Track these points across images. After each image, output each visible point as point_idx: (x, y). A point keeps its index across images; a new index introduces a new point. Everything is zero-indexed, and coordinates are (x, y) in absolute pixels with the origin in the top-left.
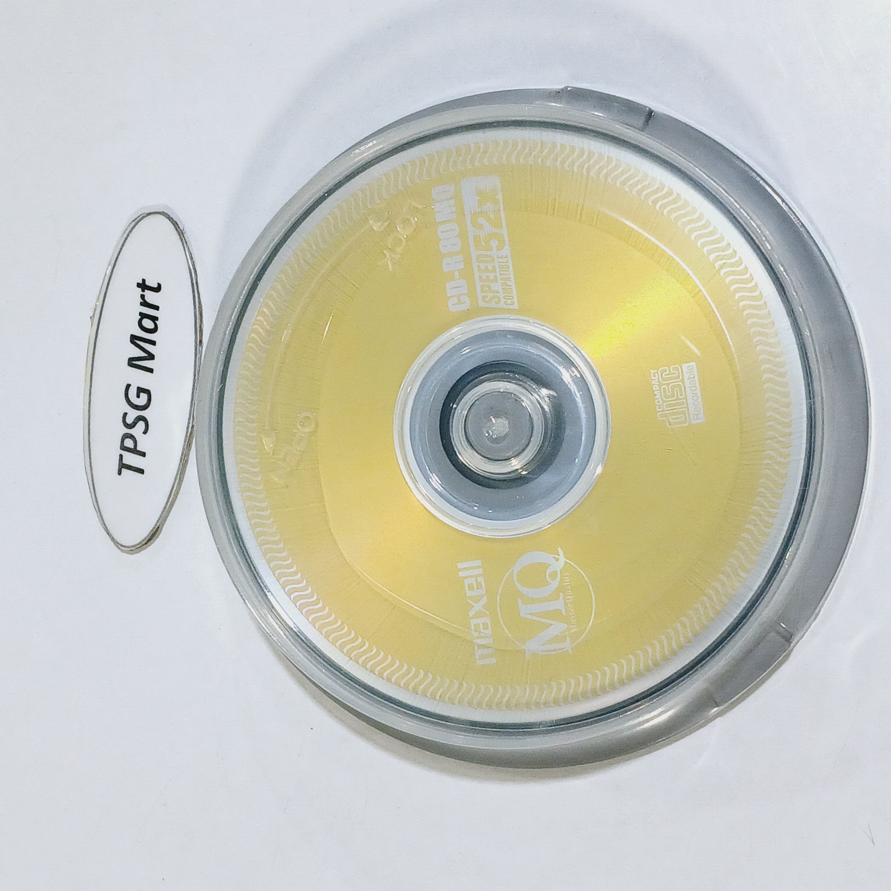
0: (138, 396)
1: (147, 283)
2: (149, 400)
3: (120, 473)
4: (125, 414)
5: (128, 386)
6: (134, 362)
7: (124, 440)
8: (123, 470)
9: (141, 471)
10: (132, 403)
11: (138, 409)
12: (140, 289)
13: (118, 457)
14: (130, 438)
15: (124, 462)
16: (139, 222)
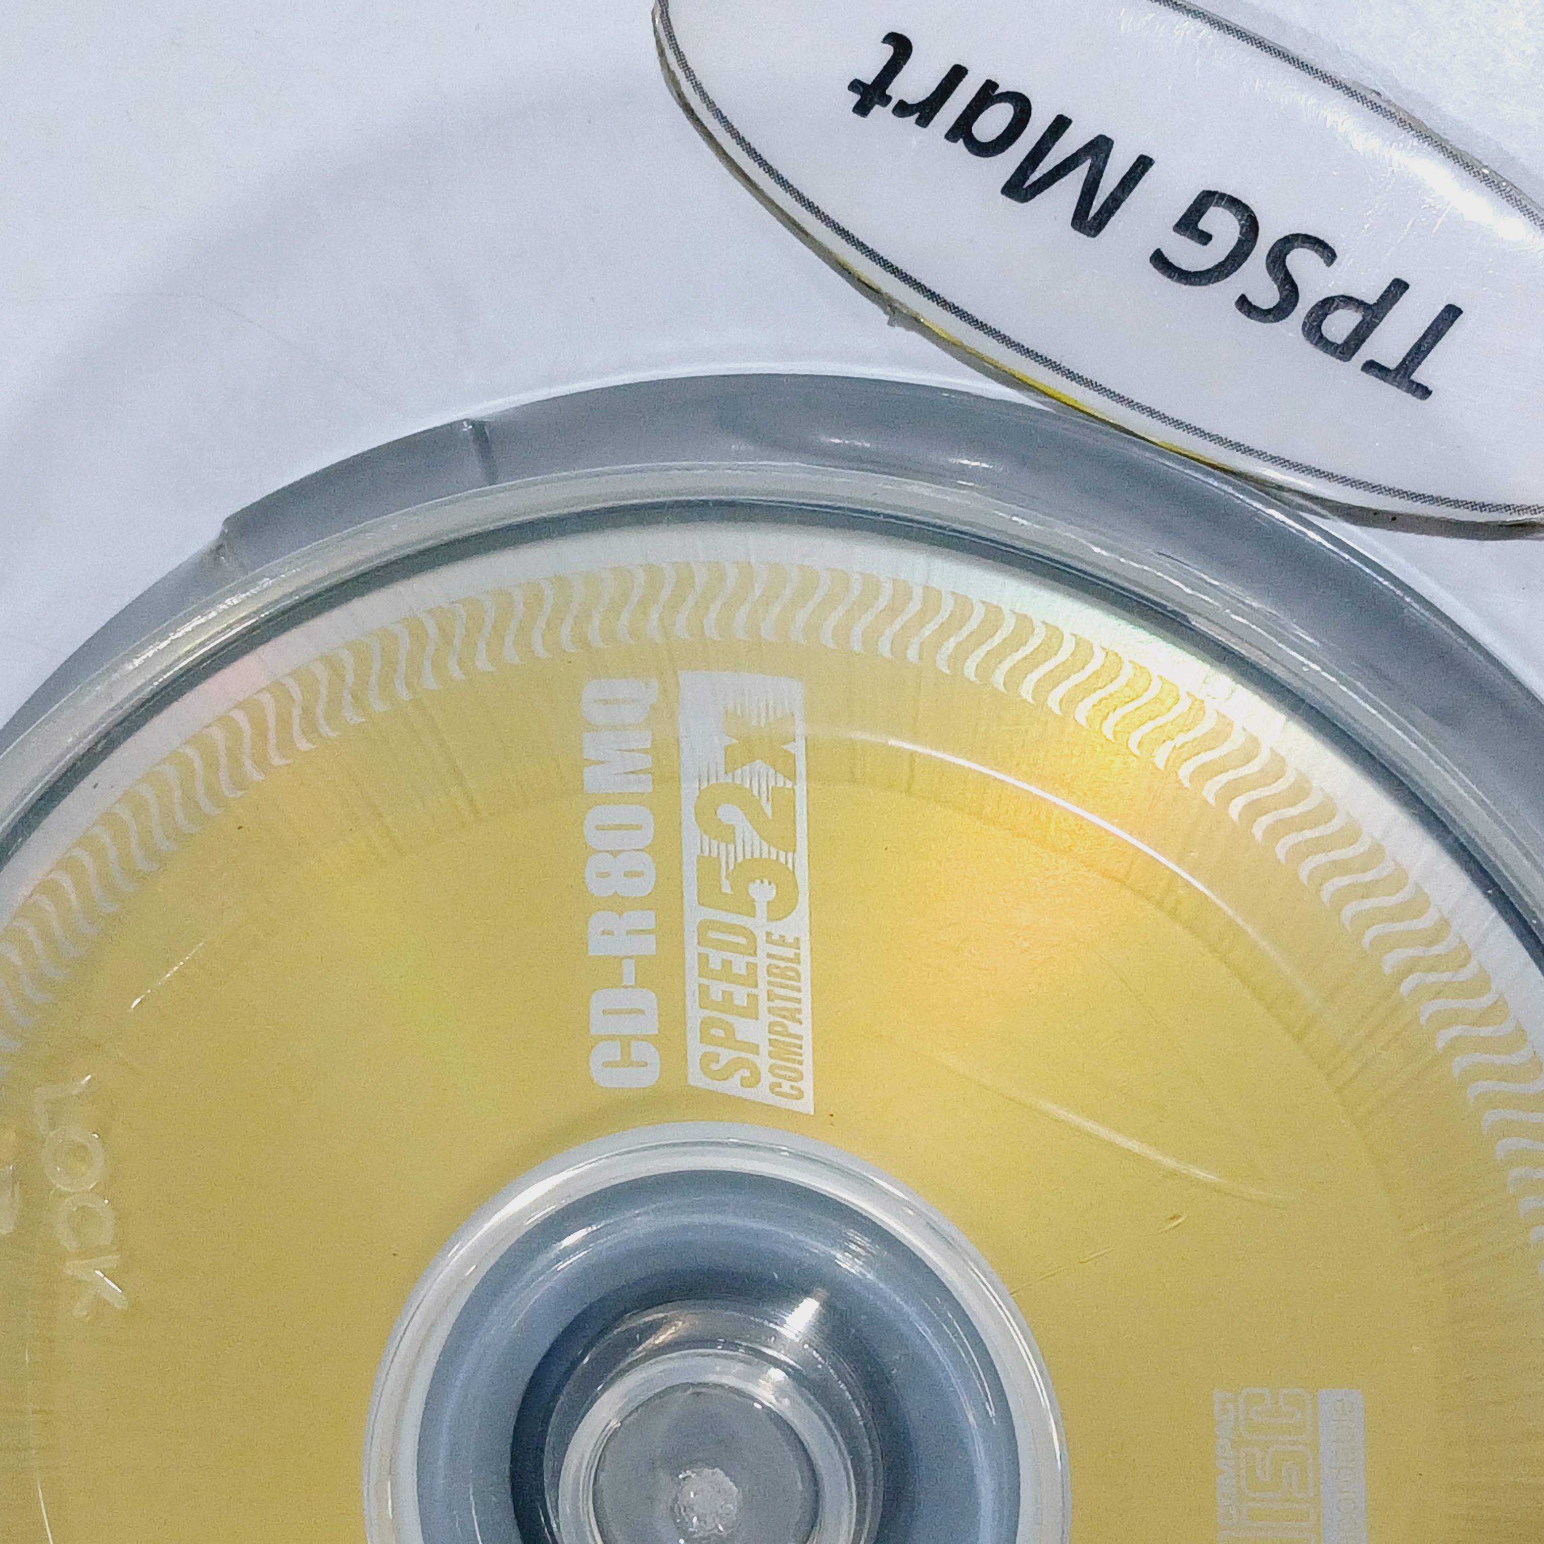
0: (1205, 238)
1: (869, 78)
2: (1234, 204)
3: (1424, 392)
4: (1244, 304)
5: (1160, 260)
6: (1093, 212)
7: (1322, 336)
8: (1420, 375)
9: (1452, 313)
10: (1221, 264)
11: (1246, 256)
12: (877, 108)
13: (1370, 380)
14: (1325, 315)
15: (1392, 361)
16: (671, 37)
